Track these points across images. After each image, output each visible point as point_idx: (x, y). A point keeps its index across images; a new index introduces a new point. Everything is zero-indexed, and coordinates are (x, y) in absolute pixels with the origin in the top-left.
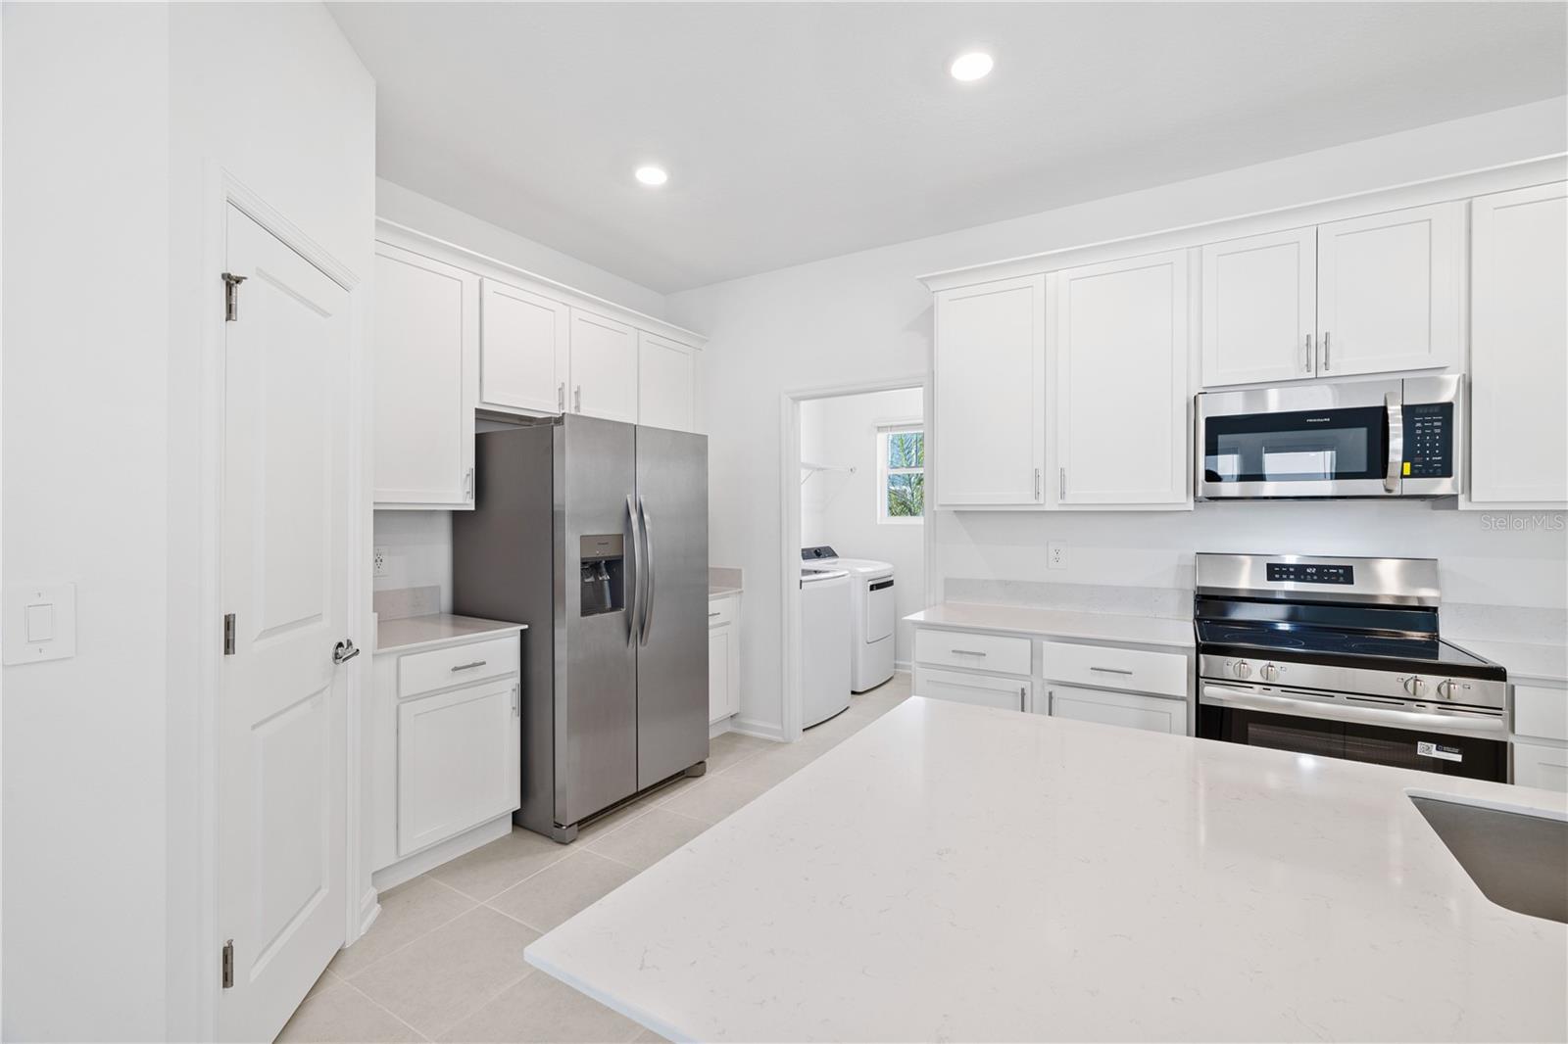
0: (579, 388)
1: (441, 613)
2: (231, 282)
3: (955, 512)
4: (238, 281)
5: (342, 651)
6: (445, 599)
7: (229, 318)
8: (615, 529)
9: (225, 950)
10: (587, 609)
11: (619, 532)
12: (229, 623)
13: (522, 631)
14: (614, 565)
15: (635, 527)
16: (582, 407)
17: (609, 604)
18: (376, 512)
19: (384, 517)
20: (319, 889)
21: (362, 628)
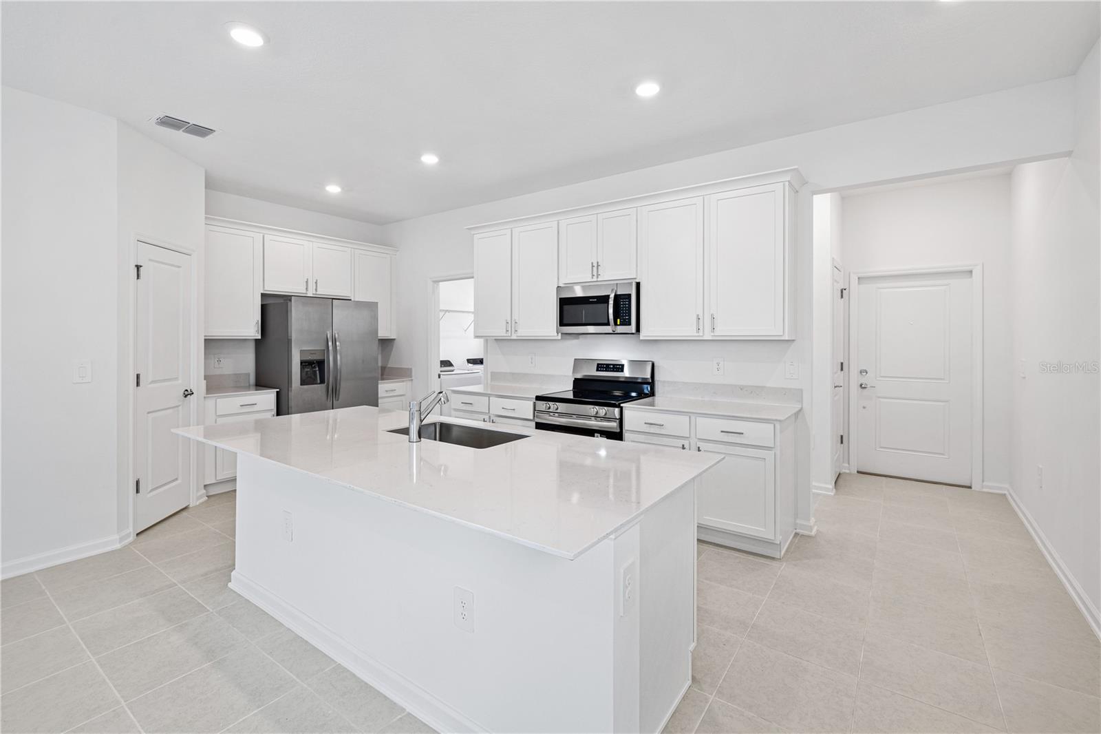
0: (317, 280)
1: (249, 385)
2: (138, 267)
3: (495, 340)
4: (141, 266)
5: (187, 394)
6: (252, 380)
7: (138, 278)
8: (321, 347)
9: (137, 482)
10: (303, 382)
11: (323, 349)
12: (138, 376)
13: (277, 392)
14: (321, 364)
15: (331, 348)
16: (318, 289)
17: (319, 381)
18: (205, 340)
19: (209, 342)
20: (177, 479)
21: (199, 386)
